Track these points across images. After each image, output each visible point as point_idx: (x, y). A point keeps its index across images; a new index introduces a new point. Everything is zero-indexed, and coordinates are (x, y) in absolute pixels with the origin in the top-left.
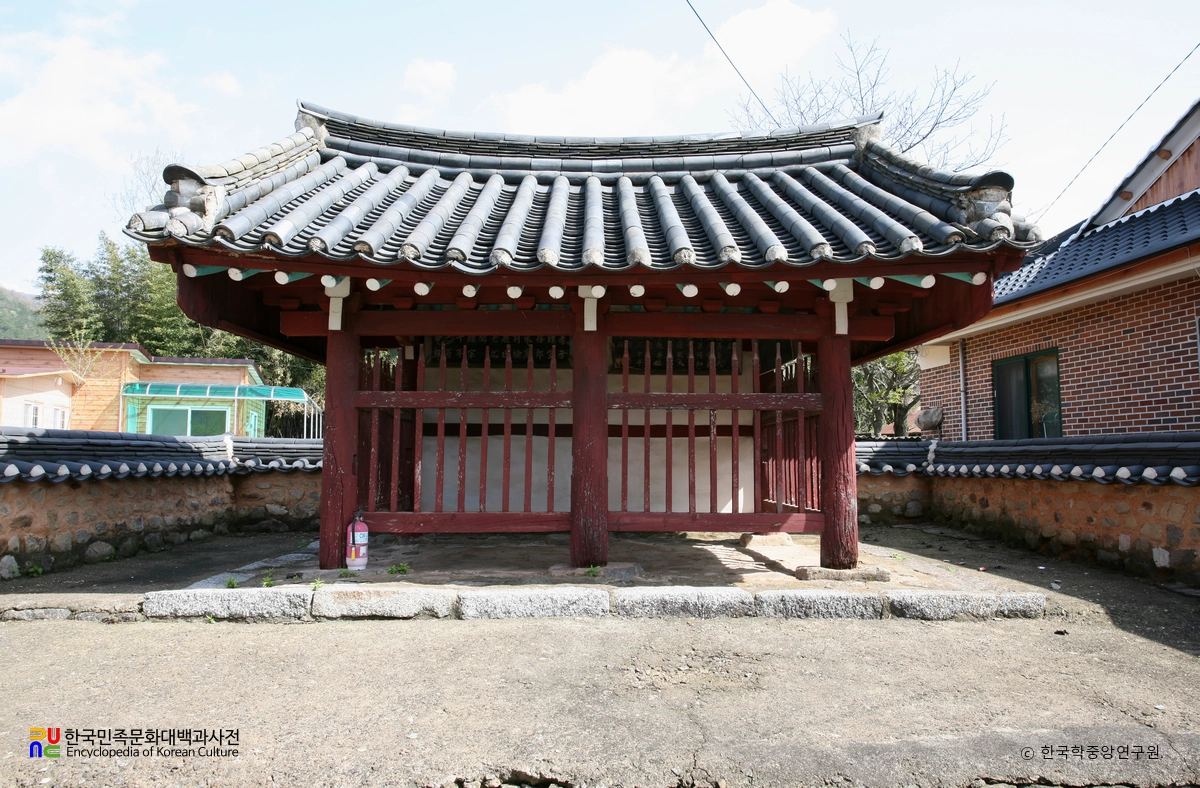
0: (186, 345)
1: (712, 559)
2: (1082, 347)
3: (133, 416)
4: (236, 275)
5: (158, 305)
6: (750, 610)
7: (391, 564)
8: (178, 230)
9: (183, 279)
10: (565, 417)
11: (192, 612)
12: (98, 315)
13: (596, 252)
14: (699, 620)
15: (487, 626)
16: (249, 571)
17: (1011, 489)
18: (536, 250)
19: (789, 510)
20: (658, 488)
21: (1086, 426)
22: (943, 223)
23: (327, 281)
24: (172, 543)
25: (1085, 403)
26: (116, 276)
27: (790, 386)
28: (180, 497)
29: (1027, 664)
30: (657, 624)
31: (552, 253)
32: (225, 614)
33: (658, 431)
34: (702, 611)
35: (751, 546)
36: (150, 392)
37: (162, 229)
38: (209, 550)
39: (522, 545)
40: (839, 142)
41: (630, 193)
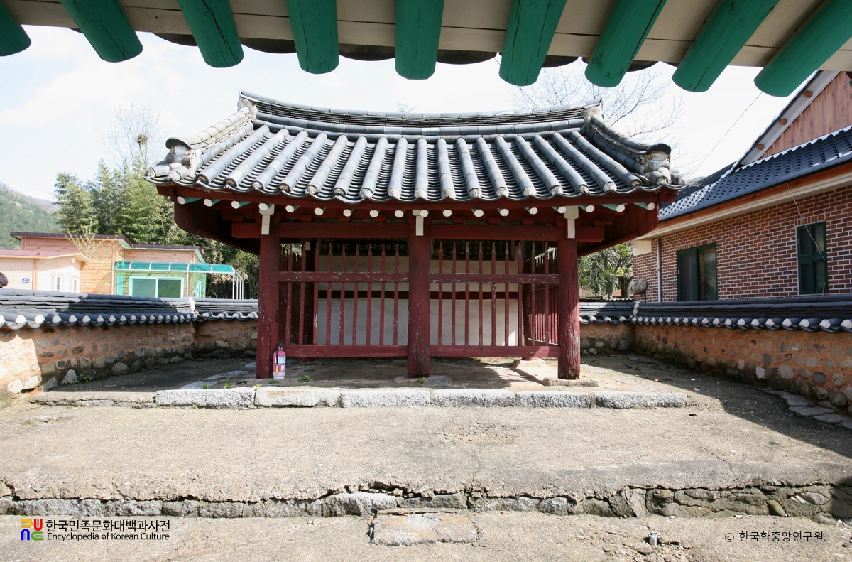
0: (153, 236)
1: (494, 374)
2: (730, 243)
3: (120, 283)
4: (208, 203)
5: (136, 209)
6: (513, 403)
7: (299, 376)
8: (175, 177)
9: (177, 206)
10: (404, 287)
11: (185, 403)
12: (95, 216)
13: (423, 191)
14: (482, 408)
15: (357, 411)
16: (213, 380)
17: (680, 332)
18: (387, 188)
19: (540, 344)
20: (460, 331)
21: (732, 293)
22: (630, 173)
23: (263, 207)
24: (161, 364)
25: (731, 278)
26: (107, 190)
27: (540, 269)
28: (164, 336)
29: (668, 431)
30: (458, 410)
31: (397, 191)
32: (204, 404)
33: (461, 296)
34: (485, 403)
35: (519, 367)
36: (132, 267)
37: (166, 176)
38: (184, 368)
39: (377, 366)
40: (574, 117)
41: (444, 148)
